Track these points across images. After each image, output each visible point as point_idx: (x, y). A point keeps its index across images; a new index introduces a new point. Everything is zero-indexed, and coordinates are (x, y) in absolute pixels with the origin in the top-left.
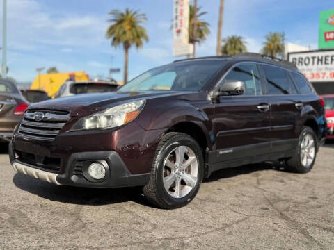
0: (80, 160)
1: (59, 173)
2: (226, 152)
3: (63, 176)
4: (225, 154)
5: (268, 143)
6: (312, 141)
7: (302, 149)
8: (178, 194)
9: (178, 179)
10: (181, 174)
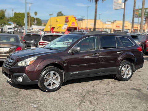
0: (16, 76)
2: (75, 73)
3: (12, 80)
4: (74, 74)
5: (99, 69)
6: (130, 67)
7: (122, 71)
8: (51, 87)
9: (51, 82)
10: (53, 81)
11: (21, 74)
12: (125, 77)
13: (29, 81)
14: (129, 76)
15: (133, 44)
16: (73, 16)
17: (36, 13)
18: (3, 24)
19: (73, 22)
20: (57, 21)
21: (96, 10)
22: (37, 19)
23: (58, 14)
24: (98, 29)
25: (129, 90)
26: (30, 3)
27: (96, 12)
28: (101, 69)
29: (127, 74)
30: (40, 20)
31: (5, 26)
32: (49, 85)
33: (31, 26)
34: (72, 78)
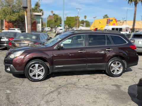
4: (59, 67)
5: (85, 64)
6: (120, 64)
7: (112, 67)
8: (37, 78)
9: (36, 73)
10: (38, 72)
11: (9, 65)
12: (114, 73)
13: (15, 71)
14: (120, 73)
15: (126, 42)
16: (114, 18)
17: (85, 17)
18: (56, 26)
19: (114, 23)
20: (100, 23)
21: (135, 12)
22: (86, 21)
23: (104, 17)
24: (136, 29)
25: (110, 85)
26: (79, 9)
27: (135, 14)
28: (88, 64)
29: (118, 71)
30: (89, 22)
31: (58, 28)
32: (34, 76)
33: (78, 27)
34: (56, 71)
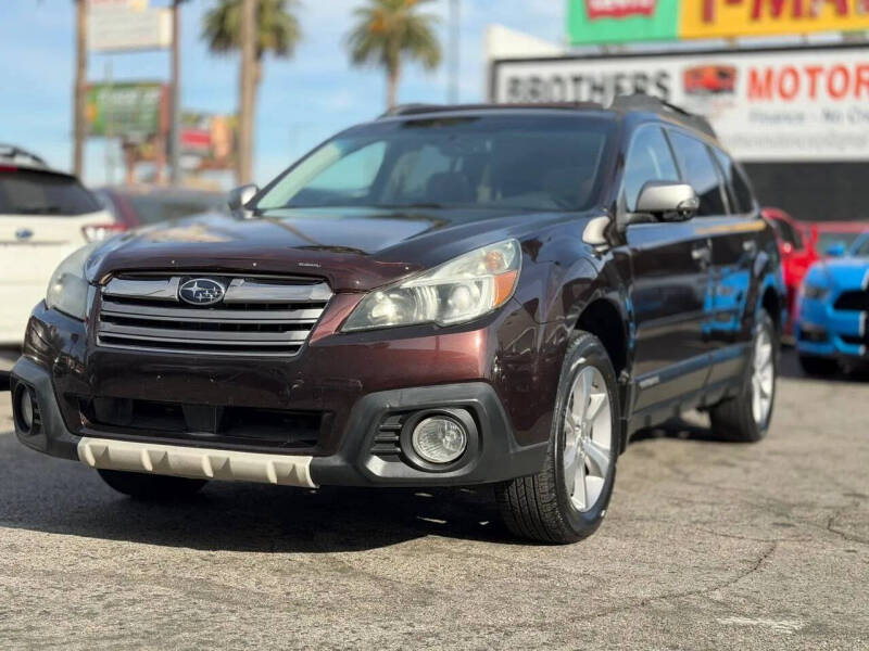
1: (314, 456)
2: (649, 381)
3: (335, 461)
8: (583, 499)
13: (511, 450)
